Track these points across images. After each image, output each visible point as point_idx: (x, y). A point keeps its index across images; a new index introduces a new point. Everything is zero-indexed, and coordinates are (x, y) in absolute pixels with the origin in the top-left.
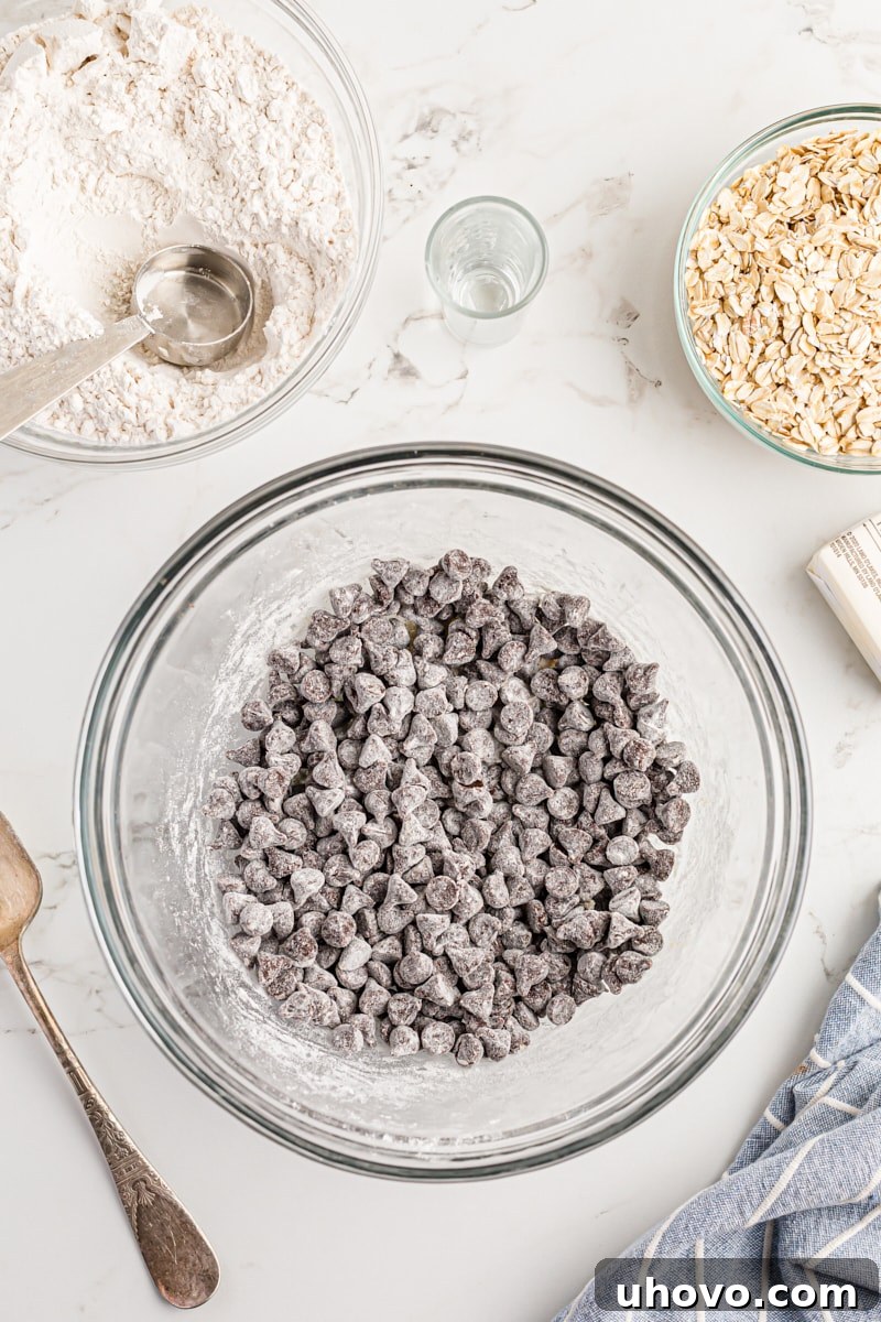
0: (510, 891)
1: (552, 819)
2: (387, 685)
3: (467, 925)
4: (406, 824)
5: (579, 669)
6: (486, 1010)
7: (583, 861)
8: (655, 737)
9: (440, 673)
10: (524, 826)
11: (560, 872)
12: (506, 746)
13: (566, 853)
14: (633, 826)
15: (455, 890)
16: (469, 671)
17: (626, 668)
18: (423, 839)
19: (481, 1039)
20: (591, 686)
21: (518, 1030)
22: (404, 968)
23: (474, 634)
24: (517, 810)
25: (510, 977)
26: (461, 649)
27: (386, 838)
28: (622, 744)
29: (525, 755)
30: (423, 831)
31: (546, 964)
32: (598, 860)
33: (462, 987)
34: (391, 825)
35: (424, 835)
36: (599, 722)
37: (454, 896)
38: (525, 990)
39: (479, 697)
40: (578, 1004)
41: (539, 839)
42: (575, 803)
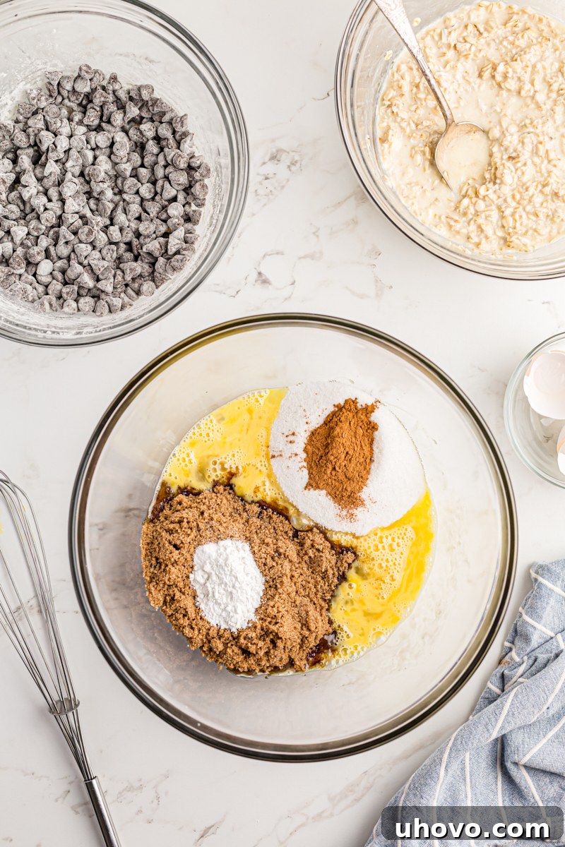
0: (122, 235)
1: (142, 200)
2: (56, 136)
3: (100, 251)
4: (67, 201)
5: (151, 123)
6: (109, 289)
7: (157, 218)
8: (188, 152)
9: (83, 129)
10: (128, 203)
11: (146, 223)
12: (116, 164)
13: (149, 214)
14: (181, 197)
15: (92, 232)
16: (99, 129)
17: (172, 119)
18: (77, 210)
19: (107, 302)
20: (157, 131)
21: (126, 299)
22: (69, 272)
23: (98, 109)
24: (125, 196)
25: (121, 274)
26: (92, 118)
27: (58, 209)
28: (172, 155)
29: (127, 168)
30: (77, 206)
31: (140, 267)
32: (164, 216)
33: (98, 280)
34: (60, 204)
35: (77, 208)
36: (162, 149)
37: (92, 234)
38: (128, 278)
39: (102, 140)
40: (157, 287)
41: (135, 209)
42: (153, 190)
